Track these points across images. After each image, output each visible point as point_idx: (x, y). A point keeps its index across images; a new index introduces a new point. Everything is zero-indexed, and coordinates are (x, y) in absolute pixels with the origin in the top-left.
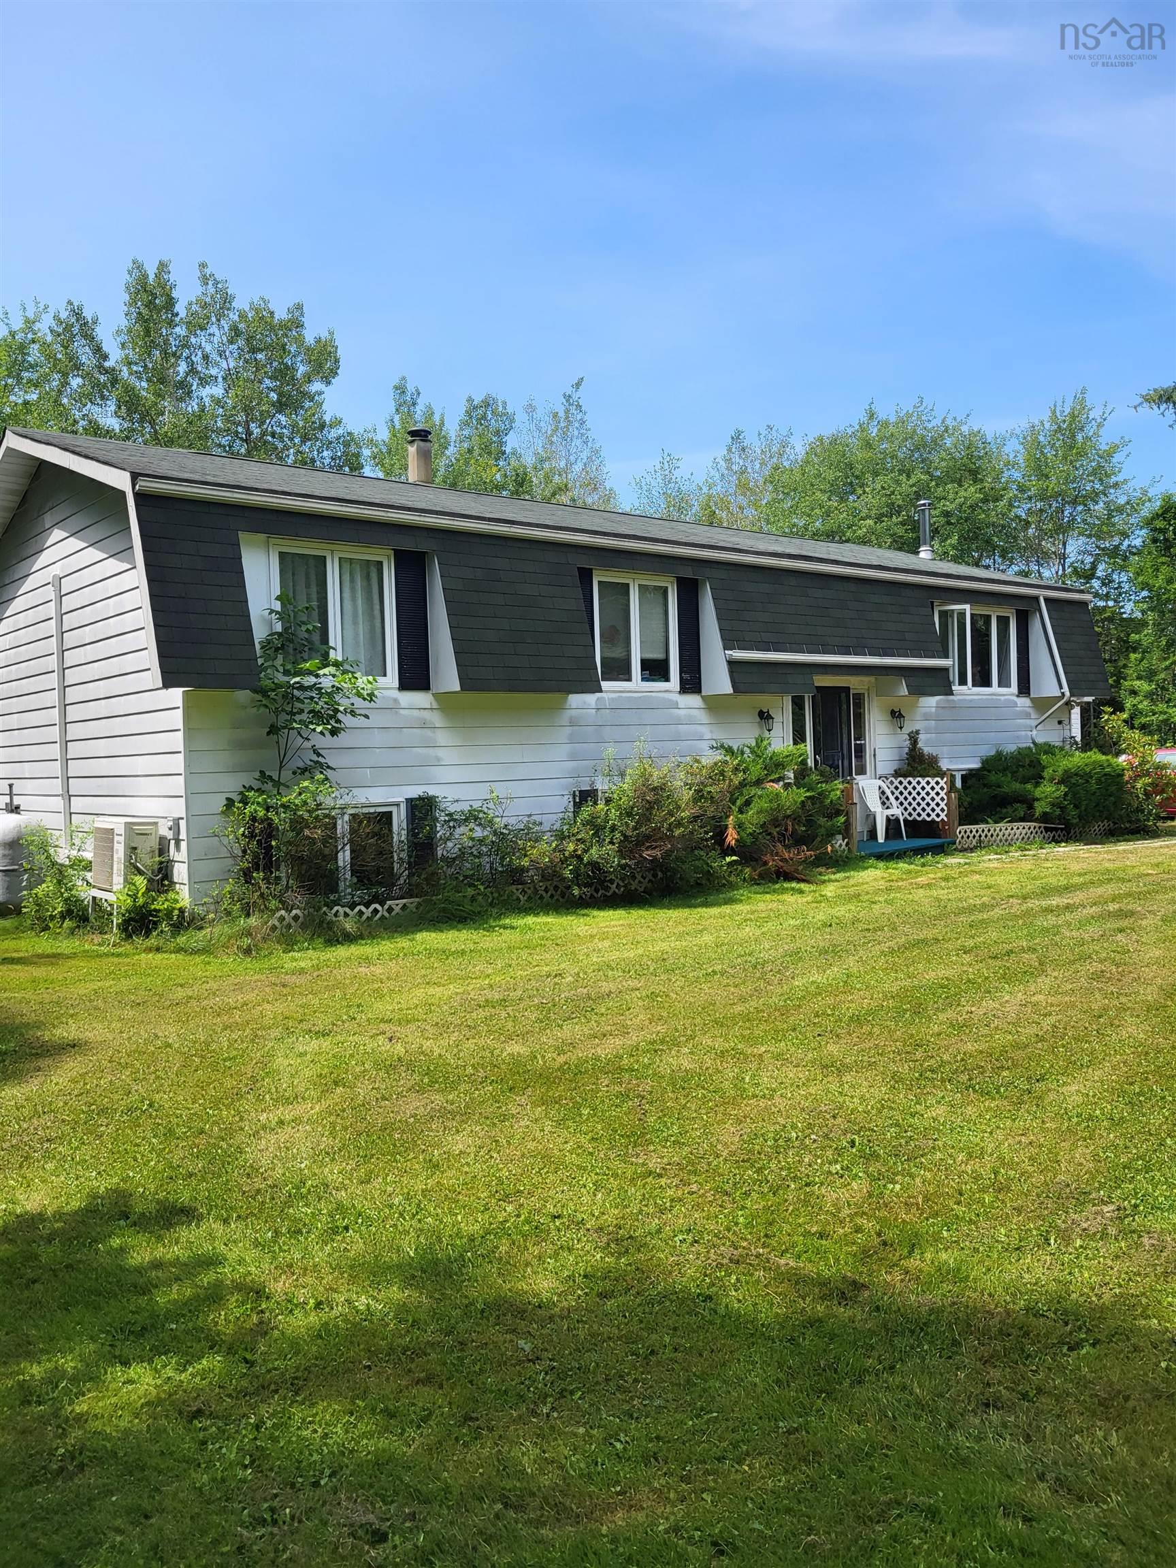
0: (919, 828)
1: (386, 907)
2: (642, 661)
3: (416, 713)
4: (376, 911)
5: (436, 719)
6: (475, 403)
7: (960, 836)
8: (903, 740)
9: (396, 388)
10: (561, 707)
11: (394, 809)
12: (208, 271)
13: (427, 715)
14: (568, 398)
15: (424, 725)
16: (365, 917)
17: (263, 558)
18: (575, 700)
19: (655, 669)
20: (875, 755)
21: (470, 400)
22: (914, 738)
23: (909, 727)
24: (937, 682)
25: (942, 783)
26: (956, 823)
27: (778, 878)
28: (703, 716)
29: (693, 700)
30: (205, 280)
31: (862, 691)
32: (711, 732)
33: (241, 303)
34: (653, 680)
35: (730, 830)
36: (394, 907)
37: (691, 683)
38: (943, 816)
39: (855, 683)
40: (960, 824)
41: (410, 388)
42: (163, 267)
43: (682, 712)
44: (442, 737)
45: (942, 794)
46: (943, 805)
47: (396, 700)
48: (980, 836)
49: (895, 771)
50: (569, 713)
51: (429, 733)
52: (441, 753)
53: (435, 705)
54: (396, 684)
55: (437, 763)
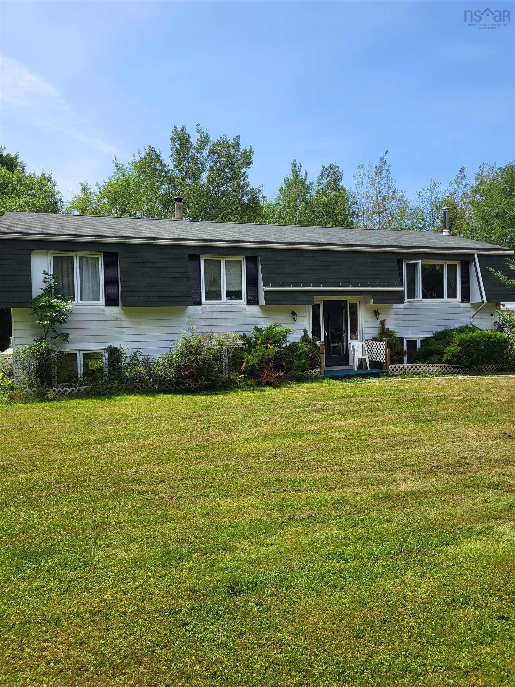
0: (376, 364)
1: (77, 389)
2: (227, 291)
3: (113, 315)
4: (73, 390)
5: (123, 317)
6: (326, 167)
7: (391, 370)
8: (378, 324)
9: (292, 165)
10: (184, 311)
11: (103, 351)
12: (200, 127)
13: (118, 315)
14: (382, 159)
15: (116, 319)
16: (67, 393)
17: (46, 259)
18: (191, 308)
19: (234, 295)
20: (362, 331)
21: (323, 166)
22: (383, 323)
23: (381, 318)
24: (398, 297)
25: (384, 344)
26: (389, 363)
27: (267, 384)
28: (260, 314)
29: (255, 308)
30: (199, 131)
31: (356, 302)
32: (264, 321)
33: (214, 138)
34: (236, 300)
35: (245, 364)
36: (81, 389)
37: (253, 300)
38: (384, 359)
39: (350, 299)
40: (391, 364)
41: (298, 164)
42: (183, 128)
43: (248, 313)
44: (125, 324)
45: (384, 350)
46: (384, 354)
47: (104, 310)
48: (405, 370)
49: (373, 338)
50: (187, 314)
51: (119, 322)
52: (124, 330)
53: (122, 311)
54: (104, 304)
55: (122, 334)
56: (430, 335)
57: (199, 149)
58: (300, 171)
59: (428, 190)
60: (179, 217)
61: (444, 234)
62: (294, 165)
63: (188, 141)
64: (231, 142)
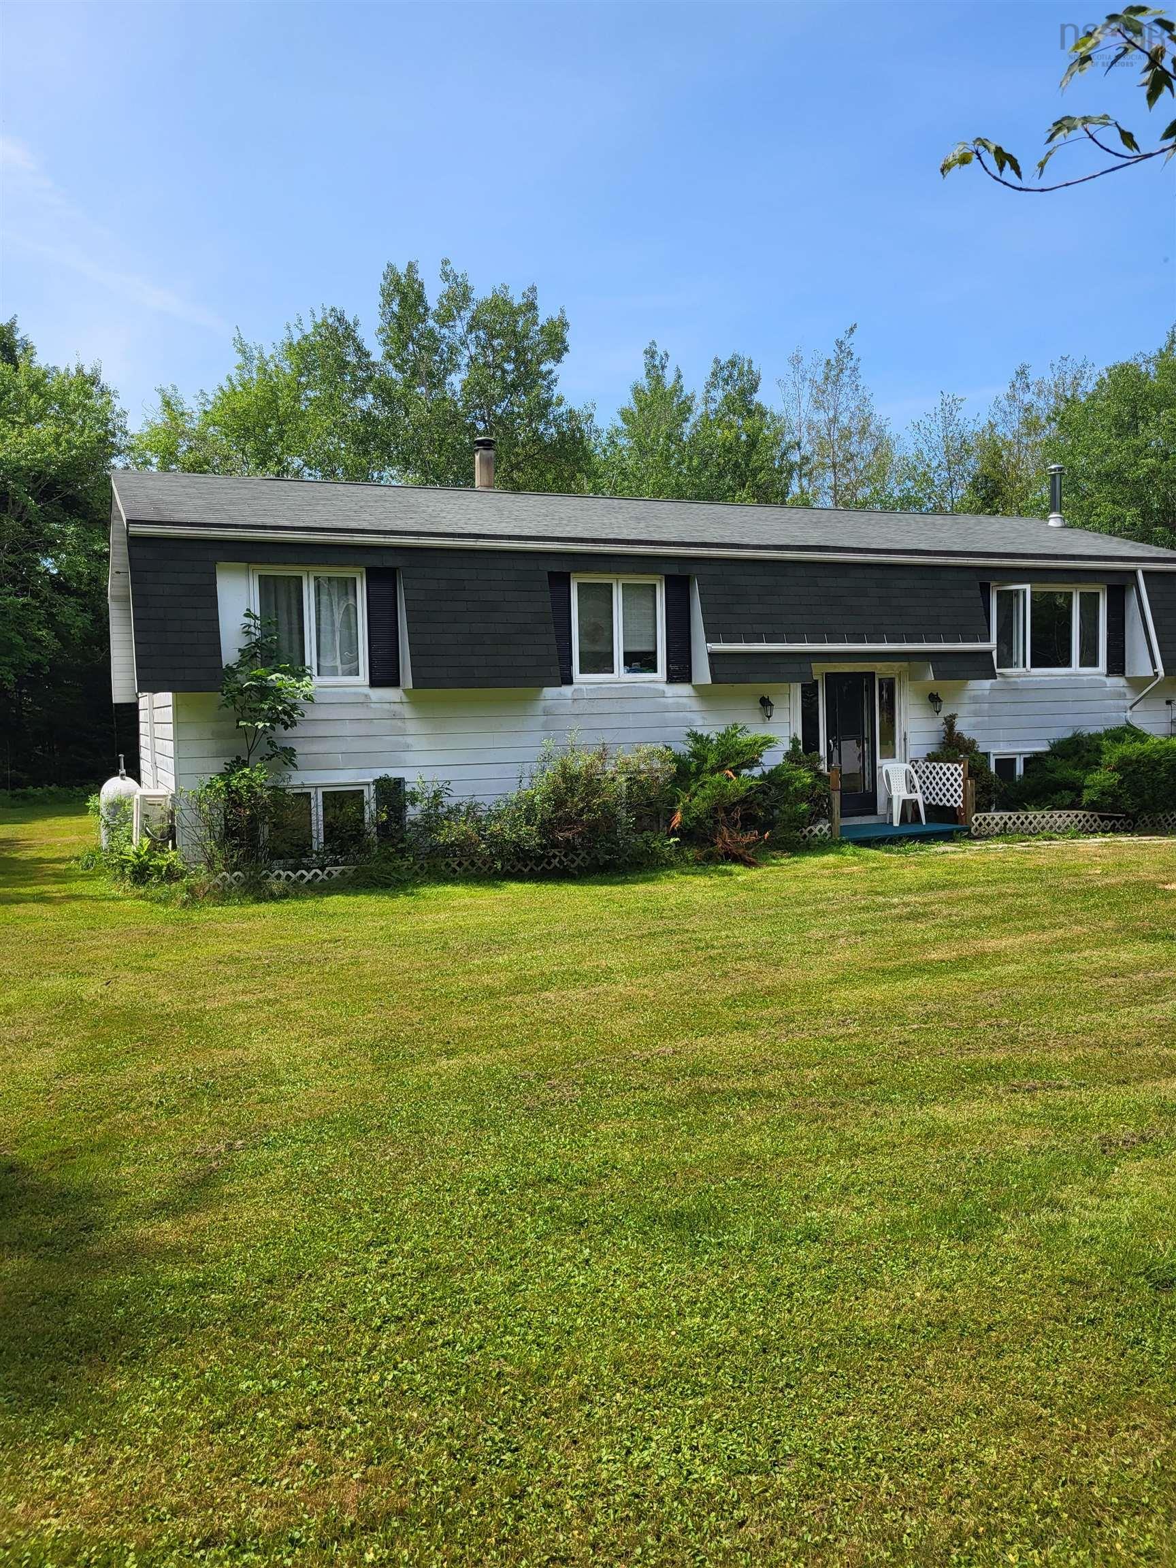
0: (938, 812)
1: (326, 872)
2: (626, 654)
3: (387, 706)
4: (316, 875)
5: (407, 711)
6: (722, 363)
7: (976, 824)
8: (938, 723)
9: (646, 352)
10: (535, 699)
11: (365, 788)
12: (448, 268)
13: (397, 707)
14: (840, 344)
15: (394, 716)
16: (305, 880)
17: (244, 582)
18: (549, 692)
19: (640, 661)
20: (905, 739)
21: (717, 361)
22: (950, 722)
23: (946, 711)
24: (981, 666)
25: (960, 769)
26: (972, 810)
27: (727, 859)
28: (694, 704)
29: (683, 689)
30: (446, 276)
31: (893, 676)
32: (703, 718)
33: (481, 293)
34: (642, 671)
35: (679, 814)
36: (333, 872)
37: (680, 672)
38: (959, 802)
39: (882, 669)
40: (978, 810)
41: (660, 352)
42: (411, 267)
43: (670, 701)
44: (411, 727)
45: (960, 780)
46: (960, 791)
47: (366, 696)
48: (1006, 823)
49: (928, 755)
50: (542, 704)
51: (399, 723)
52: (409, 740)
53: (404, 699)
54: (367, 682)
55: (407, 749)
56: (1043, 748)
57: (445, 319)
58: (663, 367)
59: (939, 417)
60: (486, 483)
61: (1052, 523)
62: (651, 354)
63: (420, 297)
64: (518, 301)
